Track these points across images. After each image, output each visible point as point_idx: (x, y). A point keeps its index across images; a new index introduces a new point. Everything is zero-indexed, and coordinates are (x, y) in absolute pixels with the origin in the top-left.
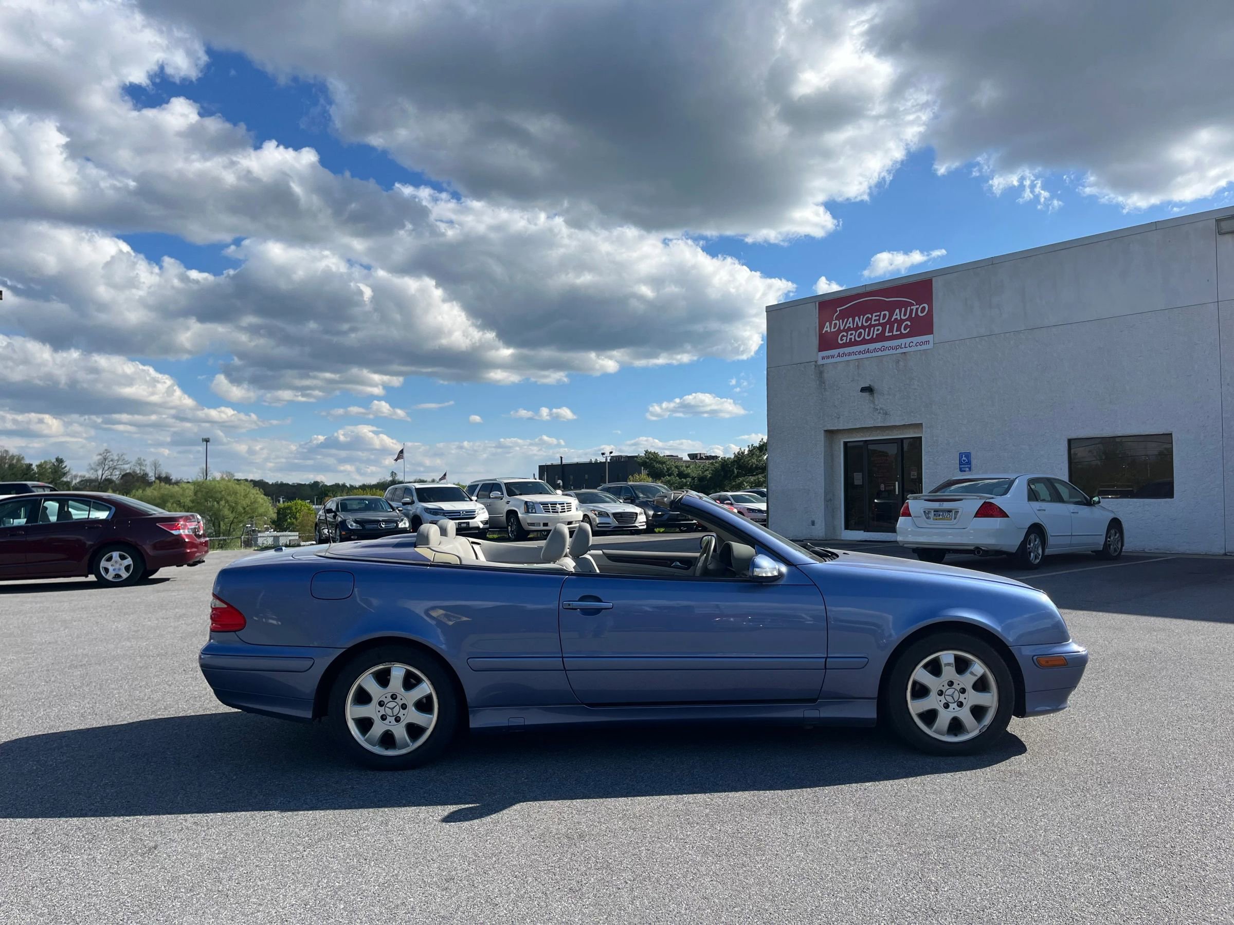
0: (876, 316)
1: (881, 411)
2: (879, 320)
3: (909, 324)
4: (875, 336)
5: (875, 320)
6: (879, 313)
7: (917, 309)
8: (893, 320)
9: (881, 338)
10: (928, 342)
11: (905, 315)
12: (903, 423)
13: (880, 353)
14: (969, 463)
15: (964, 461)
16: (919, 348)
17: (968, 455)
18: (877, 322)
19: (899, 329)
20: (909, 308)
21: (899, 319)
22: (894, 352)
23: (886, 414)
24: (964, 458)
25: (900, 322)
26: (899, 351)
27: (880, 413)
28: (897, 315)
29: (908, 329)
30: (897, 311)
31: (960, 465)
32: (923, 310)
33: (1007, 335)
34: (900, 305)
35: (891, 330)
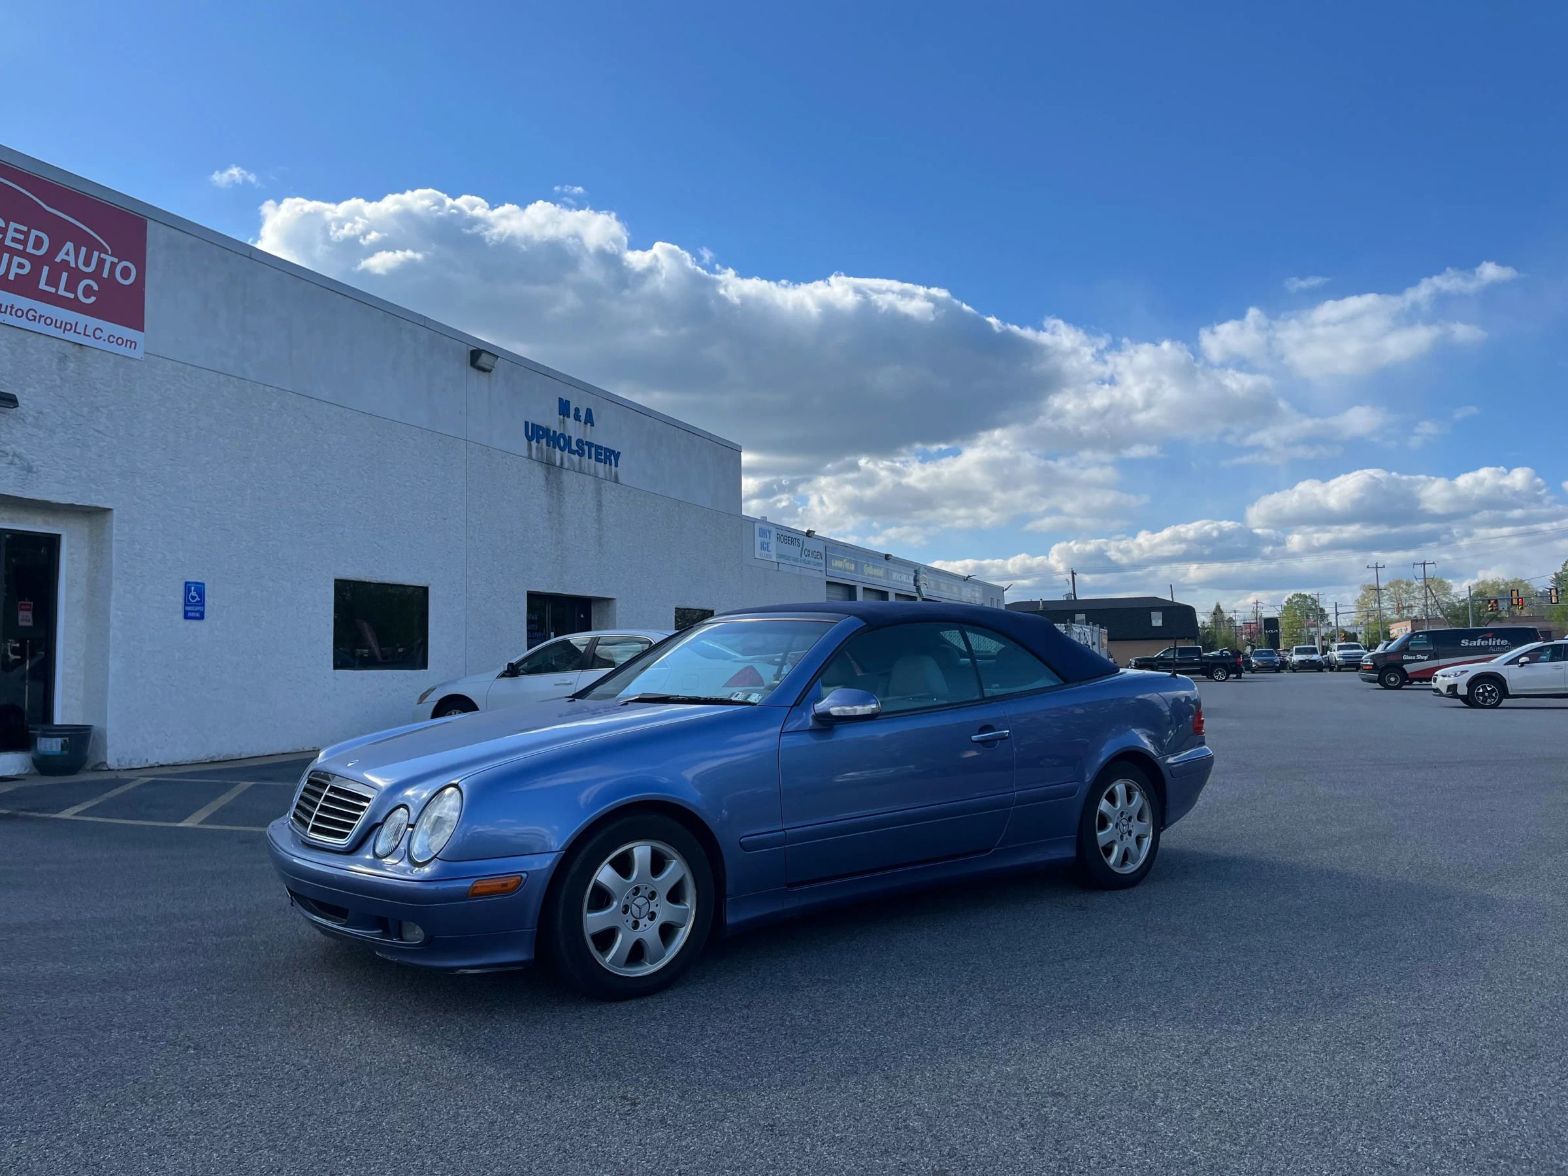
0: (16, 230)
1: (16, 461)
2: (24, 243)
3: (96, 288)
4: (11, 277)
5: (14, 240)
6: (25, 229)
7: (113, 266)
8: (58, 260)
9: (25, 286)
10: (133, 344)
11: (87, 263)
12: (69, 501)
13: (23, 323)
14: (202, 603)
15: (194, 598)
16: (114, 348)
17: (200, 589)
18: (20, 247)
19: (71, 287)
20: (96, 254)
21: (73, 265)
22: (58, 333)
23: (29, 469)
24: (193, 594)
25: (76, 276)
26: (71, 336)
27: (12, 463)
28: (67, 254)
29: (93, 299)
30: (69, 246)
31: (186, 605)
32: (126, 273)
33: (268, 389)
34: (80, 239)
35: (53, 281)
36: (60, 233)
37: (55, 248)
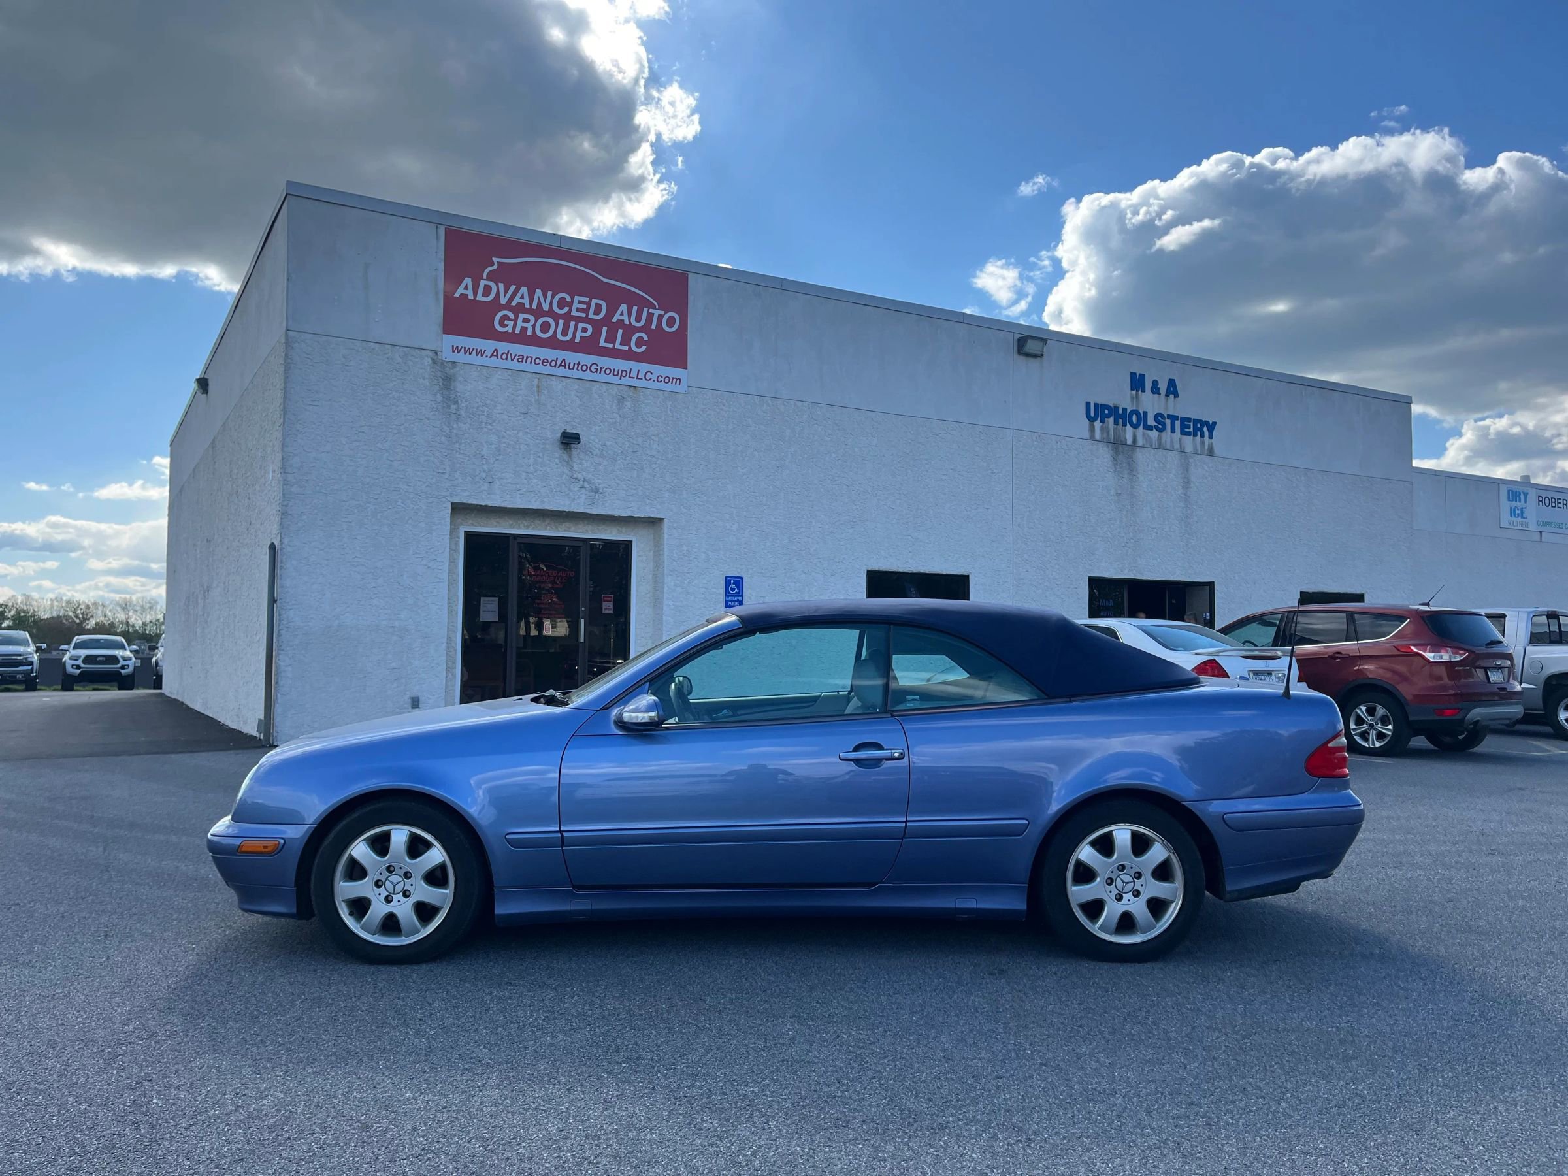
0: (580, 302)
1: (586, 485)
2: (587, 311)
3: (646, 338)
4: (577, 340)
5: (578, 310)
6: (587, 299)
7: (660, 317)
8: (614, 320)
9: (589, 346)
10: (678, 380)
11: (638, 319)
12: (629, 514)
13: (588, 375)
14: (740, 593)
15: (733, 590)
16: (662, 386)
17: (738, 581)
18: (584, 315)
19: (626, 341)
20: (645, 310)
21: (627, 322)
22: (616, 380)
23: (597, 491)
24: (733, 586)
25: (629, 330)
26: (626, 381)
27: (582, 487)
28: (622, 314)
29: (644, 348)
30: (624, 307)
31: (726, 595)
32: (671, 322)
33: (799, 404)
34: (631, 300)
35: (611, 338)
36: (615, 298)
37: (611, 312)
